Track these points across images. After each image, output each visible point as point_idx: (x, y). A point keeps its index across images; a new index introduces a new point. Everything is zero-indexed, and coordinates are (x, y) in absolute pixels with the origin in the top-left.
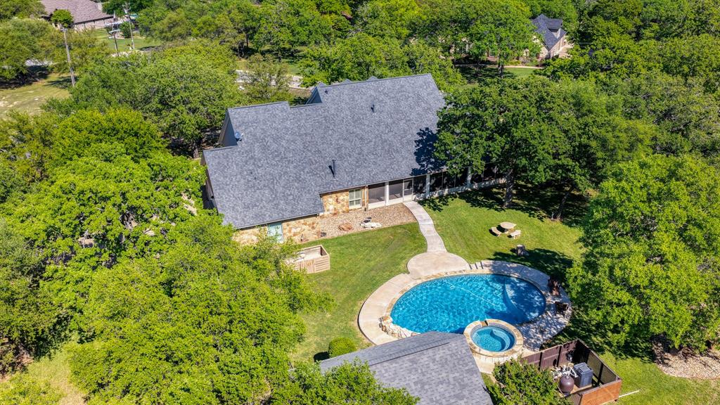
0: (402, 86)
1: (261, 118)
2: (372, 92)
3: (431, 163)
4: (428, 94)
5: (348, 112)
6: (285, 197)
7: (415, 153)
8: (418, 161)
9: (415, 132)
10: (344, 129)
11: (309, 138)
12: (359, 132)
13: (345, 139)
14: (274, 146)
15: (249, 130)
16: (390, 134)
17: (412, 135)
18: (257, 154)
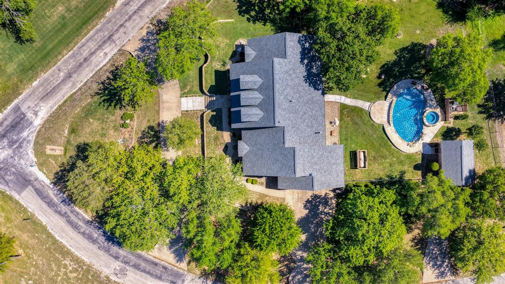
0: (280, 79)
1: (302, 162)
2: (282, 97)
3: (320, 84)
4: (286, 66)
5: (291, 115)
6: (337, 159)
7: (315, 89)
8: (318, 90)
9: (305, 84)
10: (299, 120)
11: (302, 139)
12: (301, 113)
13: (304, 121)
14: (316, 159)
15: (307, 169)
16: (304, 97)
17: (306, 86)
18: (318, 167)
